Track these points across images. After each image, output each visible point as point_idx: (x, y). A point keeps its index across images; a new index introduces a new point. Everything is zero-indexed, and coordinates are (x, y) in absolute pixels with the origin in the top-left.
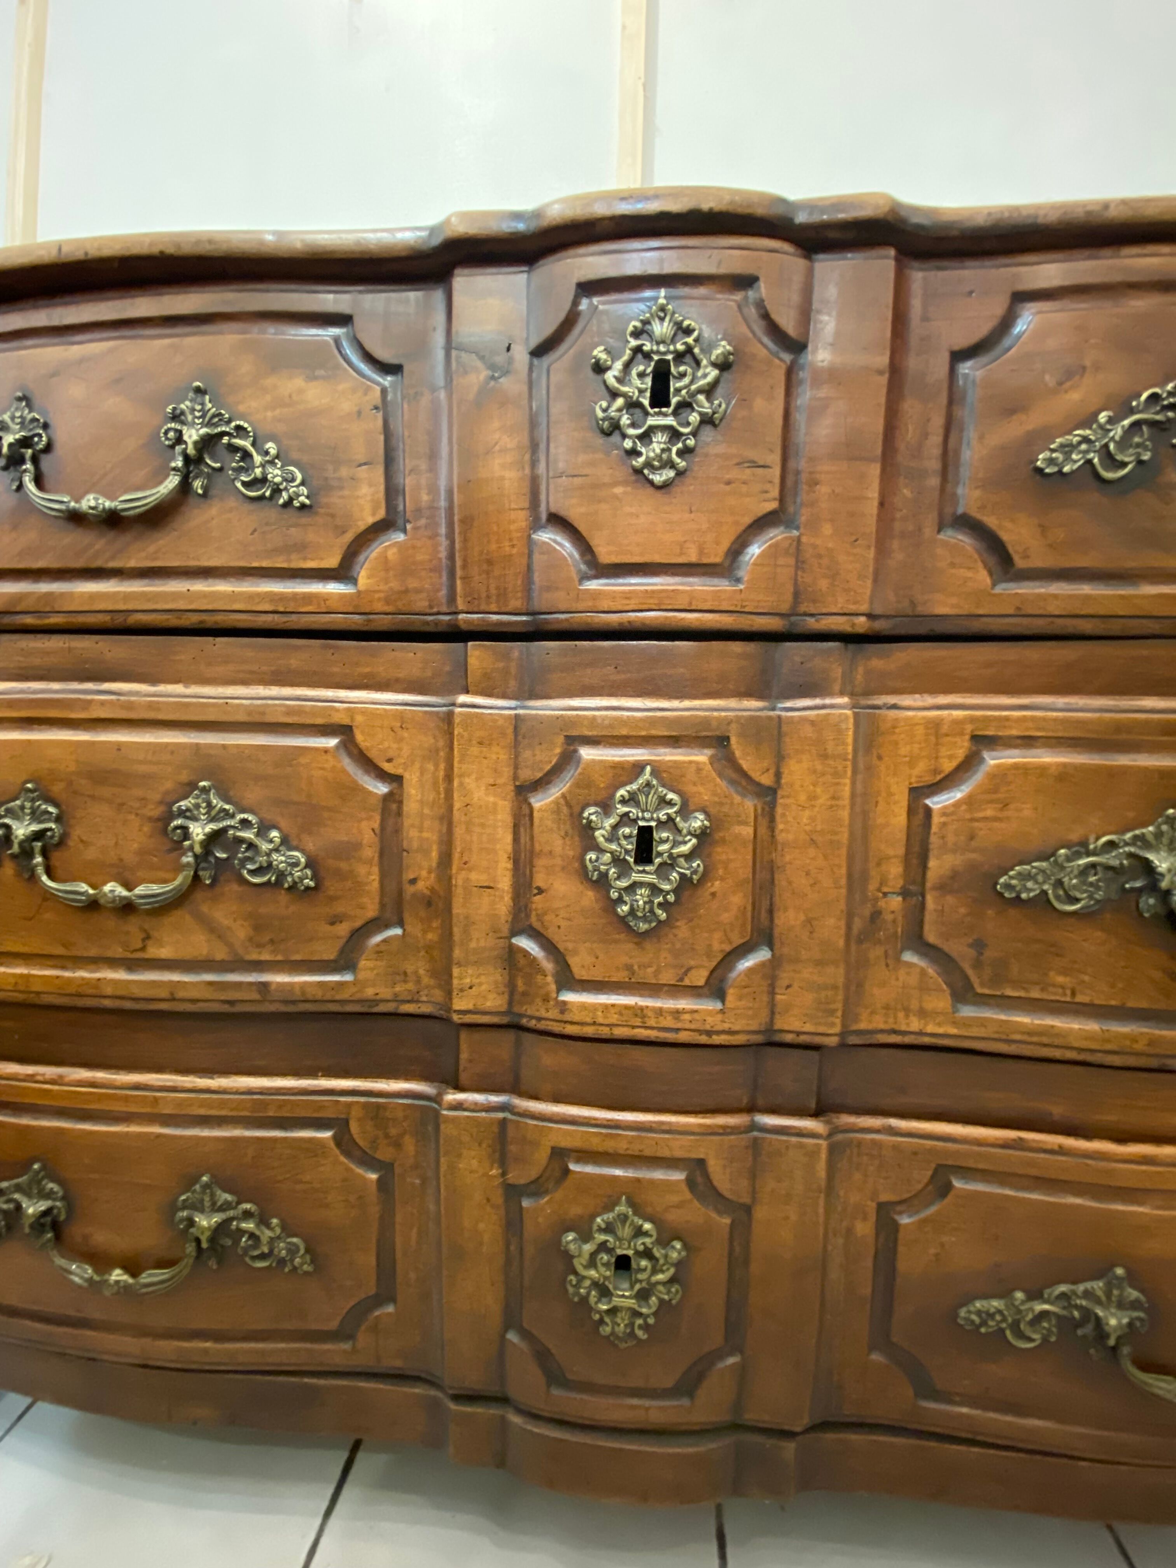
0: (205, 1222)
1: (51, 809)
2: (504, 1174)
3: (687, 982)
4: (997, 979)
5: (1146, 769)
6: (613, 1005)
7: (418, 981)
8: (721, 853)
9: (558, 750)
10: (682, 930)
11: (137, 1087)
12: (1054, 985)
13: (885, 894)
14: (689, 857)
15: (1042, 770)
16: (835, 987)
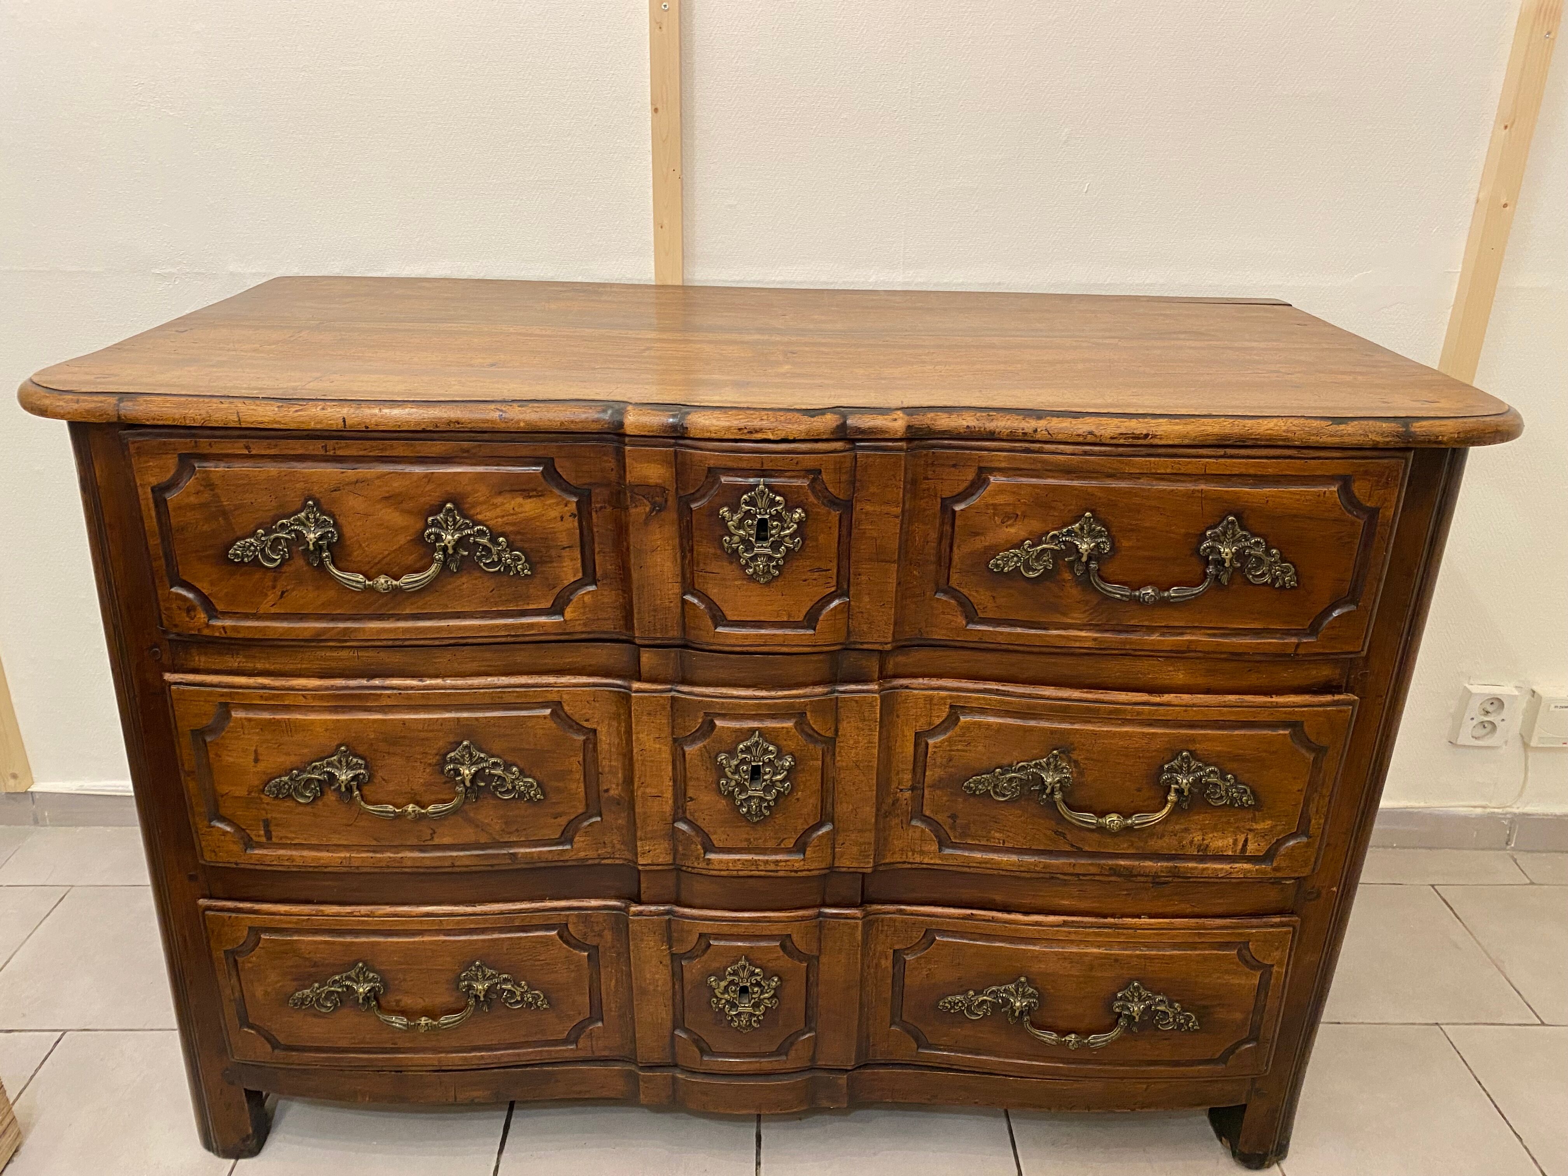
0: (480, 987)
1: (360, 762)
2: (670, 948)
3: (783, 846)
4: (964, 835)
5: (1044, 728)
6: (739, 860)
7: (613, 847)
8: (802, 777)
9: (700, 720)
10: (780, 819)
11: (428, 915)
12: (994, 838)
13: (901, 790)
14: (782, 781)
15: (989, 726)
16: (870, 843)
